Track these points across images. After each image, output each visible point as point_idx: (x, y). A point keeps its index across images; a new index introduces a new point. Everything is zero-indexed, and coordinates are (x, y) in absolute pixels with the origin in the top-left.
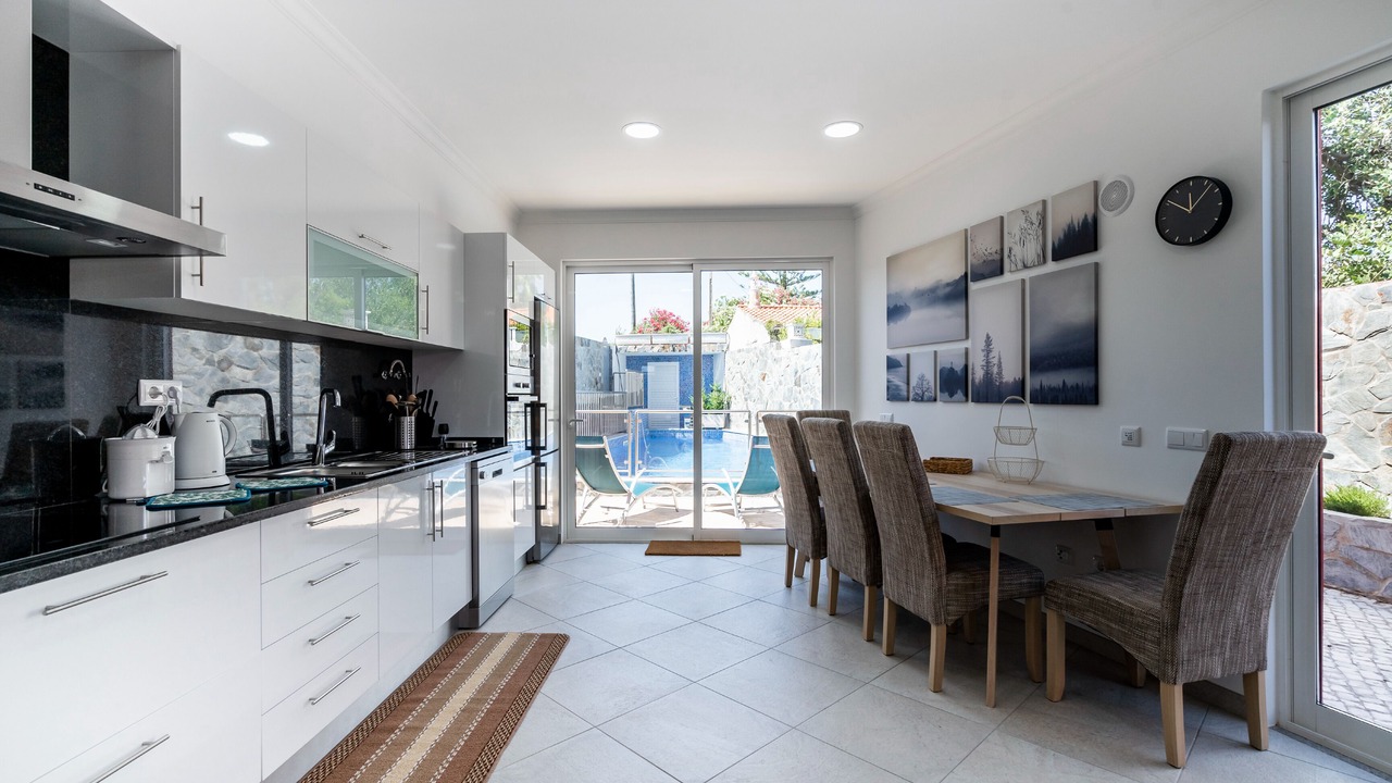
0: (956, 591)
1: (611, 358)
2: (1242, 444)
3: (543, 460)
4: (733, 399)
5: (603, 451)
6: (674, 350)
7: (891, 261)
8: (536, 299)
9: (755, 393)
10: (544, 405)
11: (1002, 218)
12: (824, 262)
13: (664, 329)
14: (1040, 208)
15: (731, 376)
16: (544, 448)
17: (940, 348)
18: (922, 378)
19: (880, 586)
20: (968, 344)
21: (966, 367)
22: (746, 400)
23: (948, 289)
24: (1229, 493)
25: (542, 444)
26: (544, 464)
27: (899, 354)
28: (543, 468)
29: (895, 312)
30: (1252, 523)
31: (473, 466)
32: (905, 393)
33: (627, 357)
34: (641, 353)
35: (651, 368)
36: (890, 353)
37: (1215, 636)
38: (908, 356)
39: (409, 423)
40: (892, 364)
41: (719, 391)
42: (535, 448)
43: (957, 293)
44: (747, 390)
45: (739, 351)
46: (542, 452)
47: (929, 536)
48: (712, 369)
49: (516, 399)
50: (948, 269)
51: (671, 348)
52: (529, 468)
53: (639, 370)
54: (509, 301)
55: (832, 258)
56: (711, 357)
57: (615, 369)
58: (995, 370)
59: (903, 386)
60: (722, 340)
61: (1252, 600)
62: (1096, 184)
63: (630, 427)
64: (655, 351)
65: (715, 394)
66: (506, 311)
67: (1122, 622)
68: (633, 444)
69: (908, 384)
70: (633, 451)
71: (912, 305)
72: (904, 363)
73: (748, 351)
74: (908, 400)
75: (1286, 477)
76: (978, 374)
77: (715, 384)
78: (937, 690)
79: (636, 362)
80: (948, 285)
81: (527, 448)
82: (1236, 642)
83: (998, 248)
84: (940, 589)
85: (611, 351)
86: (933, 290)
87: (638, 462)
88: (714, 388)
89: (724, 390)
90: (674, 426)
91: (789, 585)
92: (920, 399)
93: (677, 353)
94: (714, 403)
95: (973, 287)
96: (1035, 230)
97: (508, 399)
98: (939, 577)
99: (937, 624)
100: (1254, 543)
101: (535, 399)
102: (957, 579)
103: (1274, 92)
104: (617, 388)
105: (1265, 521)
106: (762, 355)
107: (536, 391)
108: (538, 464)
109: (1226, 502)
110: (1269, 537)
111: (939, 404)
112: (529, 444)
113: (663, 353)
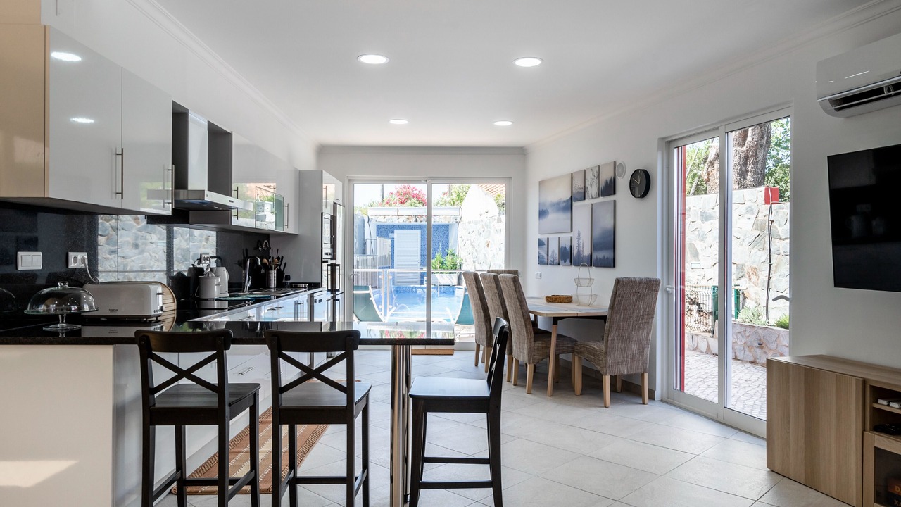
0: (538, 349)
1: (364, 226)
2: (623, 281)
3: (337, 297)
4: (464, 261)
5: (369, 295)
6: (416, 221)
7: (541, 183)
8: (334, 203)
9: (481, 256)
10: (339, 265)
11: (585, 171)
12: (508, 179)
13: (409, 203)
14: (597, 169)
15: (463, 243)
16: (338, 290)
17: (561, 236)
18: (553, 252)
19: (512, 354)
20: (571, 235)
21: (571, 246)
22: (474, 262)
23: (564, 204)
24: (621, 301)
25: (337, 288)
26: (338, 300)
27: (544, 238)
28: (337, 302)
29: (542, 213)
30: (633, 313)
31: (311, 296)
32: (546, 260)
33: (378, 226)
34: (389, 223)
35: (397, 234)
36: (540, 237)
37: (623, 357)
38: (548, 239)
39: (273, 274)
40: (541, 243)
41: (453, 255)
42: (333, 290)
43: (569, 206)
44: (475, 254)
45: (470, 222)
46: (337, 293)
47: (525, 324)
48: (448, 236)
49: (327, 262)
50: (564, 194)
51: (414, 219)
52: (329, 302)
53: (387, 236)
54: (324, 208)
55: (511, 178)
56: (446, 227)
57: (367, 236)
58: (581, 249)
59: (546, 257)
60: (457, 213)
61: (639, 344)
62: (615, 163)
63: (383, 282)
64: (401, 221)
65: (449, 258)
66: (322, 213)
67: (594, 355)
68: (386, 294)
69: (548, 255)
70: (386, 298)
71: (550, 210)
72: (546, 243)
73: (476, 223)
74: (548, 264)
75: (644, 295)
76: (575, 251)
77: (450, 249)
78: (529, 393)
79: (385, 230)
80: (564, 201)
81: (328, 290)
82: (633, 360)
83: (582, 186)
84: (530, 348)
85: (364, 221)
86: (558, 204)
87: (389, 306)
88: (449, 252)
89: (457, 254)
90: (416, 283)
91: (476, 365)
92: (553, 264)
93: (419, 223)
94: (449, 264)
95: (575, 204)
96: (595, 180)
97: (323, 262)
98: (530, 342)
99: (529, 364)
100: (636, 320)
101: (334, 261)
102: (539, 344)
103: (663, 139)
104: (368, 251)
105: (639, 312)
106: (487, 226)
107: (334, 257)
108: (334, 300)
109: (621, 304)
110: (643, 319)
111: (560, 266)
112: (329, 288)
113: (407, 223)
